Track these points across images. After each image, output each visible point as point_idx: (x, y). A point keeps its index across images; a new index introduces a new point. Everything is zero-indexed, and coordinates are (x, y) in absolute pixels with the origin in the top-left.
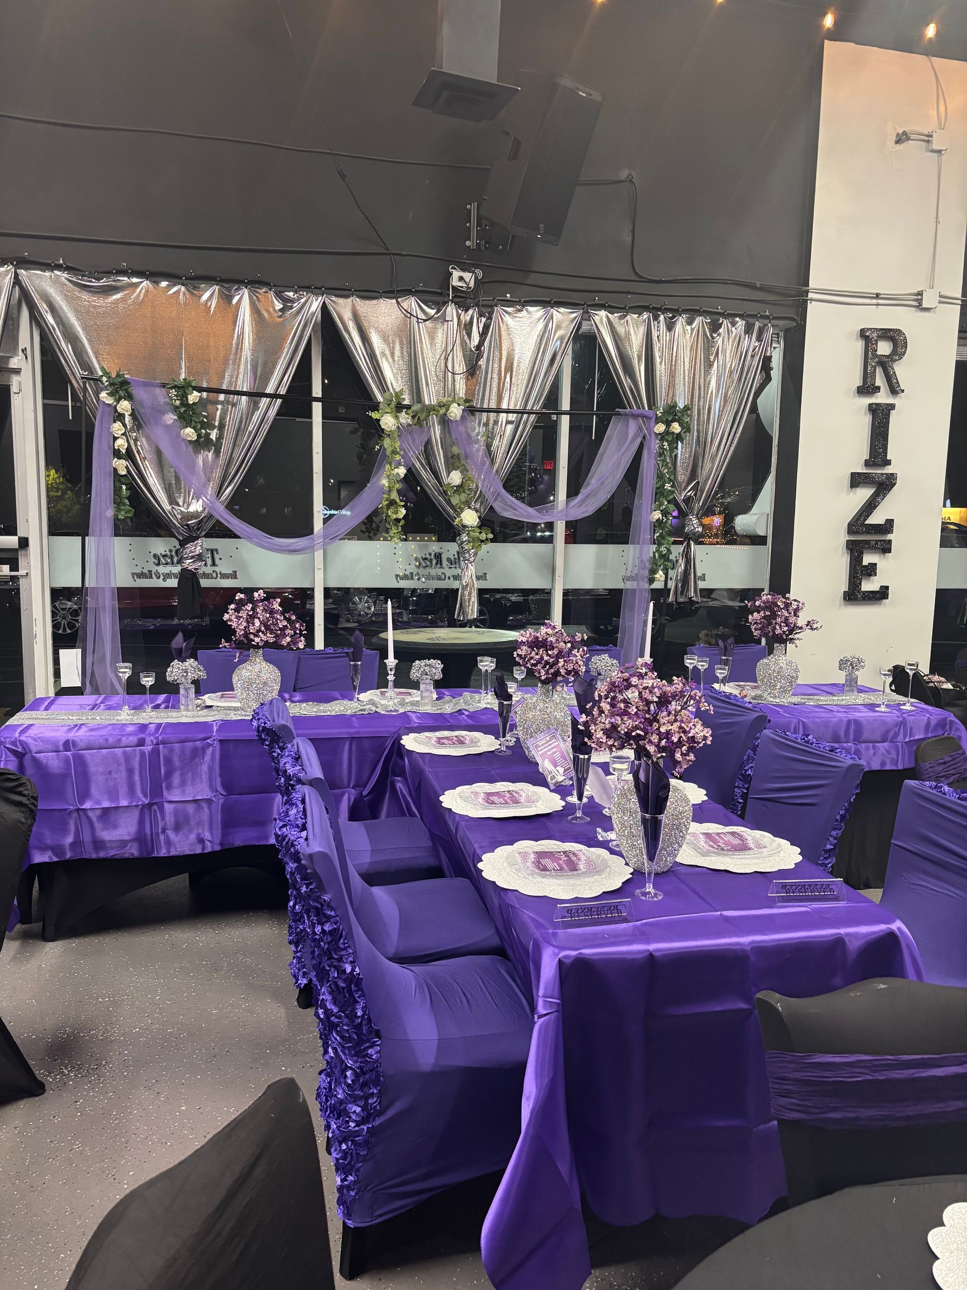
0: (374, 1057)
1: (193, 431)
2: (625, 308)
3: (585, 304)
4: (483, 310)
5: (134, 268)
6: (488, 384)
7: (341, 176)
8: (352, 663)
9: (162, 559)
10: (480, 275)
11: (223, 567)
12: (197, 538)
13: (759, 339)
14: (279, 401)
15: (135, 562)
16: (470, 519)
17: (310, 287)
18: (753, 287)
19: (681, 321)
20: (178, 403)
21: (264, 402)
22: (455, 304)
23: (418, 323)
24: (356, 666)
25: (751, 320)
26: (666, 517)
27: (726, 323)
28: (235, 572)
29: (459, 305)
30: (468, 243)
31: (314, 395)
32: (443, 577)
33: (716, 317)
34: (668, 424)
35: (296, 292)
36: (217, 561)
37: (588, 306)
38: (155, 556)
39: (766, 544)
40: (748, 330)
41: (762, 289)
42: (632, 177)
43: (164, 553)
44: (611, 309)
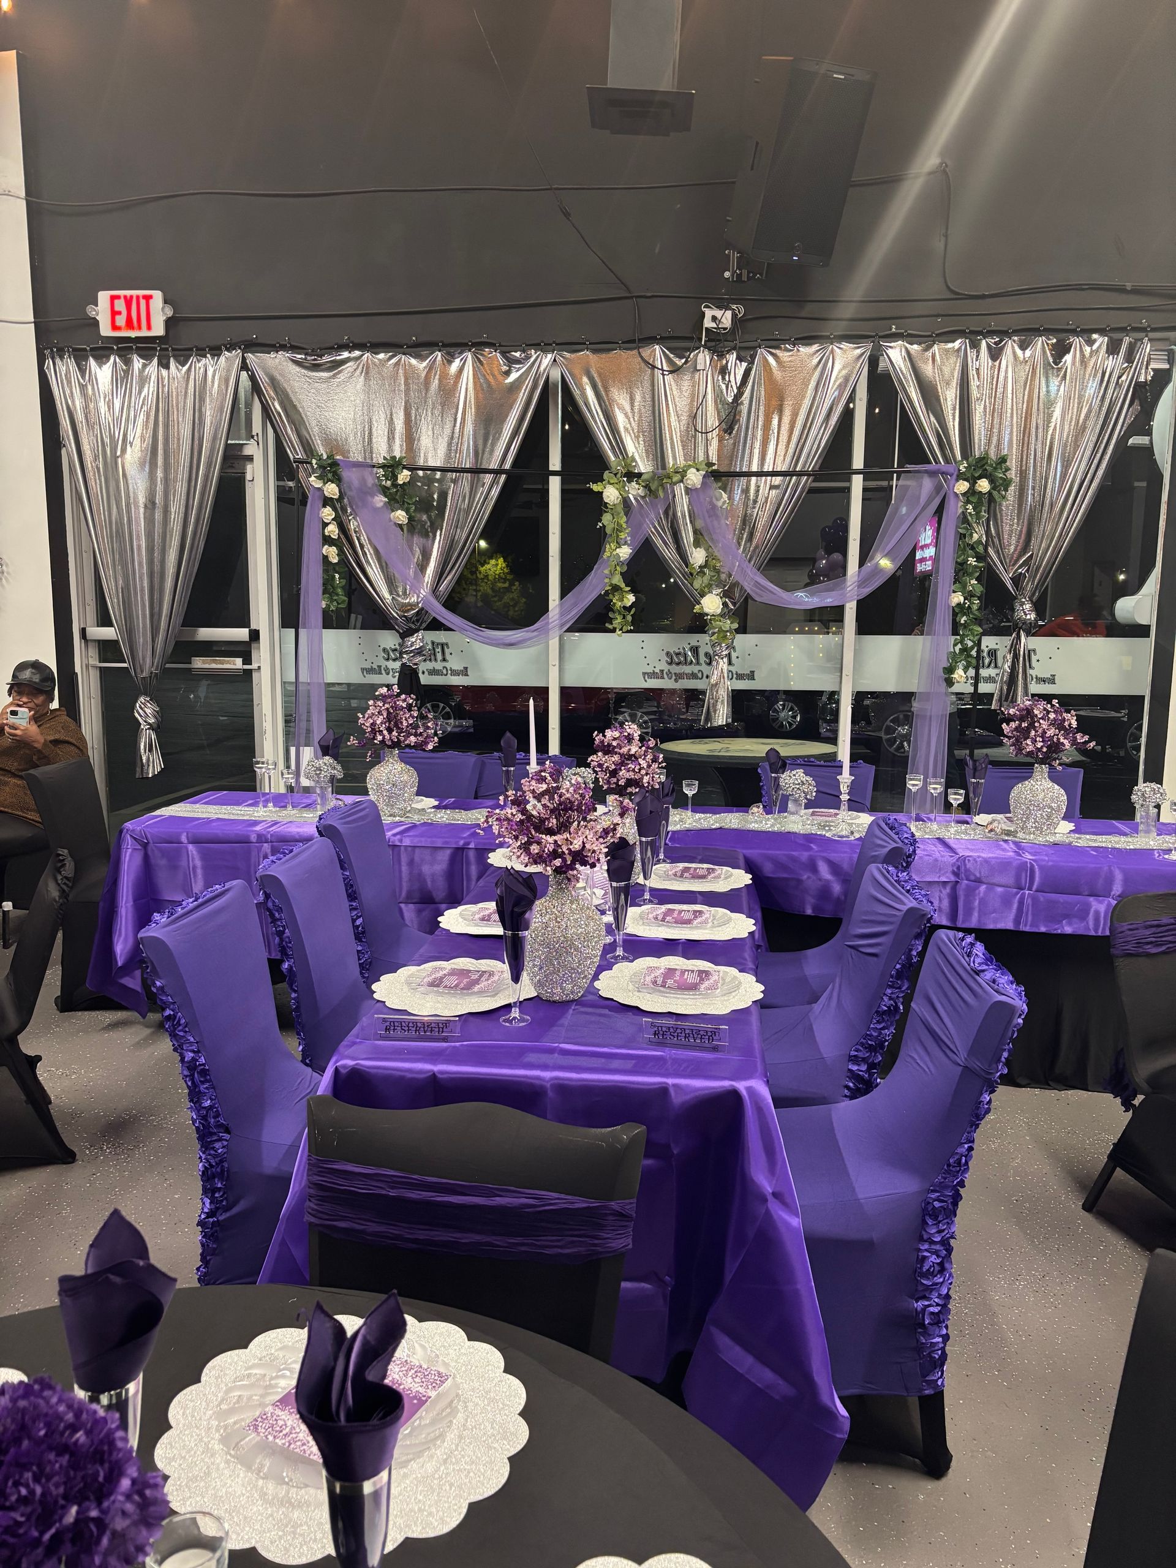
0: (219, 1151)
1: (404, 513)
2: (931, 336)
3: (877, 335)
4: (743, 354)
5: (357, 341)
6: (749, 442)
7: (565, 216)
8: (504, 769)
9: (391, 654)
10: (741, 310)
11: (454, 663)
12: (417, 631)
13: (1129, 358)
14: (504, 476)
15: (365, 656)
16: (711, 606)
17: (539, 344)
18: (1122, 290)
19: (1011, 347)
20: (389, 483)
21: (488, 478)
22: (709, 350)
23: (663, 375)
24: (507, 771)
25: (1116, 336)
26: (970, 601)
27: (1076, 341)
28: (466, 668)
29: (713, 350)
30: (727, 274)
31: (551, 468)
32: (700, 675)
33: (1063, 335)
34: (973, 481)
35: (524, 351)
36: (448, 657)
37: (880, 337)
38: (384, 650)
39: (1148, 636)
40: (1113, 349)
41: (1135, 291)
42: (946, 166)
43: (393, 647)
44: (911, 338)
